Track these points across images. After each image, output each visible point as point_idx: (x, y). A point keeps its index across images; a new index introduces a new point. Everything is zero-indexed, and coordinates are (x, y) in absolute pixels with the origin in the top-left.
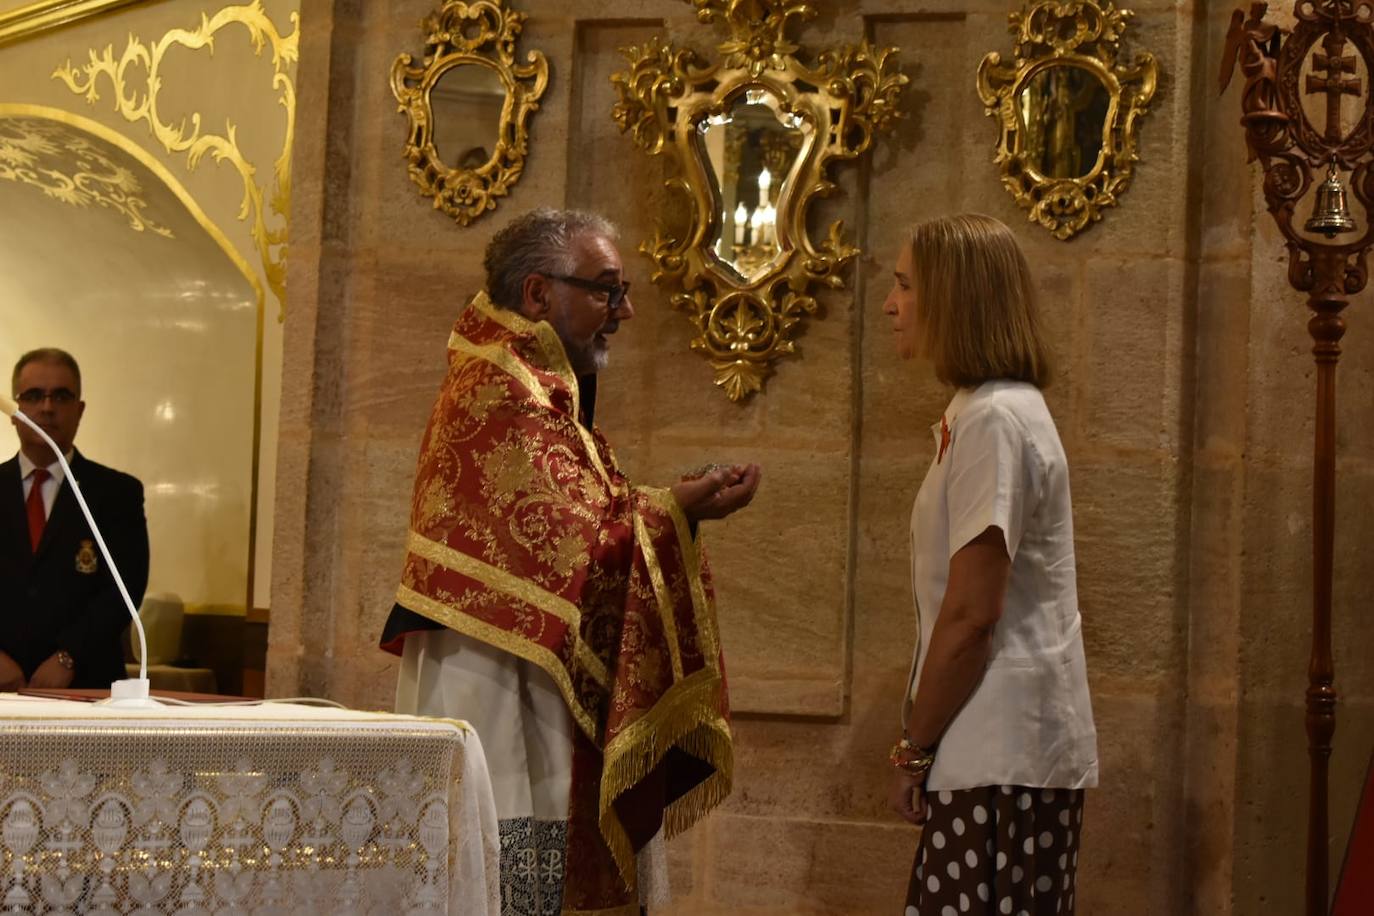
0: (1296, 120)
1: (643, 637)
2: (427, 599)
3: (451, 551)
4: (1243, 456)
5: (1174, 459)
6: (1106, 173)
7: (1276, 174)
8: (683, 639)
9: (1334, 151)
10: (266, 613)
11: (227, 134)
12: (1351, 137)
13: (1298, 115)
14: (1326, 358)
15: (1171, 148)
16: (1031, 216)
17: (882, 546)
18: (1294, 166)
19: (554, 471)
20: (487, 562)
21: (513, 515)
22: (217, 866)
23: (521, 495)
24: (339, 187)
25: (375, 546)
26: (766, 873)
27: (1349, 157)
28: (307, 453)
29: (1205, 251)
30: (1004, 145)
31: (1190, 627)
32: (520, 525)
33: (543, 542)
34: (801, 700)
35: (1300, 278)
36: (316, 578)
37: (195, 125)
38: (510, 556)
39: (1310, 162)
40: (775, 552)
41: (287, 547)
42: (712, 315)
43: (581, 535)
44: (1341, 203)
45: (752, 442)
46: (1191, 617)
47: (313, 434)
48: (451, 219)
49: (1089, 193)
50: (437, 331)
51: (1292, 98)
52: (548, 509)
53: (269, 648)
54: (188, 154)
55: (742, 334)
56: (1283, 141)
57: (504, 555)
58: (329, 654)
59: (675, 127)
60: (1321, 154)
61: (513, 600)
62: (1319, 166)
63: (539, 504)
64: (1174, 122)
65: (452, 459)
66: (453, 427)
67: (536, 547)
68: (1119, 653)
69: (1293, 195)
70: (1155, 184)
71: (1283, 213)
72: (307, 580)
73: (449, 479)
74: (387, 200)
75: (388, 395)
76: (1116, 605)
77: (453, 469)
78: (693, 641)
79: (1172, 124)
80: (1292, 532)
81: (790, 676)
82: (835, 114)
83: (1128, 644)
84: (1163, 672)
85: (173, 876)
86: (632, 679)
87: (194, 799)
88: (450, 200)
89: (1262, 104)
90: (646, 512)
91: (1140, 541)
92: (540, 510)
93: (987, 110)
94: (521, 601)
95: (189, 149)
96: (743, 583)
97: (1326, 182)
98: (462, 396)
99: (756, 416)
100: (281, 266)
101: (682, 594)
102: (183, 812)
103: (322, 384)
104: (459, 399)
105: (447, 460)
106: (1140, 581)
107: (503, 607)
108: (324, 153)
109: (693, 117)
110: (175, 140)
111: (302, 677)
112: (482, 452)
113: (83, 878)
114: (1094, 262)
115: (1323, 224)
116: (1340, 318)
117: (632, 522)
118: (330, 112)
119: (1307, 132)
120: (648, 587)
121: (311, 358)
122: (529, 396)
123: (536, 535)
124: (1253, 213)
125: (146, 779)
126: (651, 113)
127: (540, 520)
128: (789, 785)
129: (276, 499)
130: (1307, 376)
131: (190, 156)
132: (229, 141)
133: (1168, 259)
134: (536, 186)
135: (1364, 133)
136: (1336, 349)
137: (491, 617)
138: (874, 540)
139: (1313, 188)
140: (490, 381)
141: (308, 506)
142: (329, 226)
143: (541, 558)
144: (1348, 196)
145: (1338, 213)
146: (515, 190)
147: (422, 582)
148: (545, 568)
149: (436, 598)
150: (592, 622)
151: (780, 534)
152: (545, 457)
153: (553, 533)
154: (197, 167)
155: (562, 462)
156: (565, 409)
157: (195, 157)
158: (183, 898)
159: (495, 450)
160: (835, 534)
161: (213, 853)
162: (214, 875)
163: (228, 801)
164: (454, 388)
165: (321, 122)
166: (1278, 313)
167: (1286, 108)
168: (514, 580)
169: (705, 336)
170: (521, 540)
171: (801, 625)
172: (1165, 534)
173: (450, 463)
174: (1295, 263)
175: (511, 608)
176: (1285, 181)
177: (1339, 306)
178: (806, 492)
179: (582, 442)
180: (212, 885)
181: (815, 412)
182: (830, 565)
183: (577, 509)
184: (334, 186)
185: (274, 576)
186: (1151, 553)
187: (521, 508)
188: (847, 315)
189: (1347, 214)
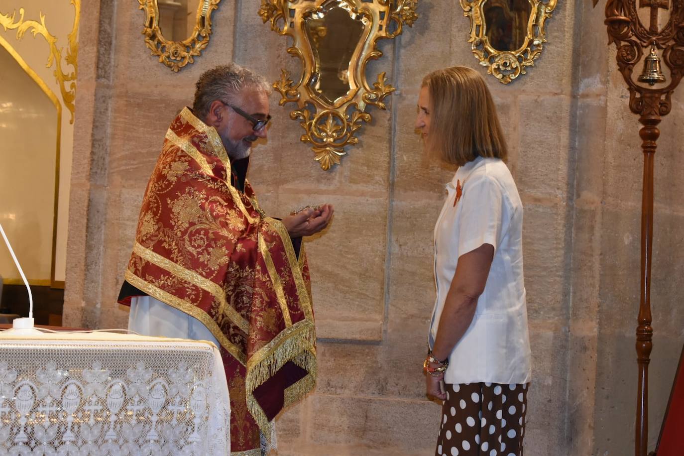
0: (634, 22)
1: (264, 302)
2: (140, 280)
3: (154, 254)
4: (601, 203)
5: (564, 203)
6: (529, 49)
7: (624, 50)
8: (290, 303)
9: (654, 39)
10: (63, 283)
11: (40, 20)
12: (663, 31)
13: (635, 18)
14: (649, 150)
15: (564, 36)
16: (488, 71)
17: (405, 249)
18: (633, 47)
19: (212, 211)
20: (173, 261)
21: (187, 235)
22: (82, 421)
23: (192, 224)
24: (105, 49)
25: (125, 247)
26: (341, 426)
27: (662, 42)
28: (87, 195)
29: (581, 92)
30: (474, 33)
31: (571, 294)
32: (190, 241)
33: (203, 250)
34: (360, 332)
35: (636, 107)
36: (92, 264)
37: (21, 15)
38: (184, 258)
39: (641, 44)
40: (346, 252)
41: (75, 247)
42: (313, 123)
43: (224, 247)
44: (658, 66)
45: (334, 192)
46: (571, 289)
47: (91, 185)
48: (169, 68)
49: (519, 59)
50: (161, 129)
51: (632, 10)
52: (206, 233)
53: (65, 302)
54: (17, 30)
55: (330, 133)
56: (627, 33)
57: (181, 258)
58: (99, 306)
59: (294, 20)
60: (647, 40)
61: (185, 282)
62: (646, 47)
63: (202, 229)
64: (566, 22)
65: (157, 203)
66: (158, 184)
67: (199, 253)
68: (533, 308)
69: (632, 62)
70: (555, 55)
71: (627, 72)
72: (87, 265)
73: (155, 214)
74: (133, 58)
75: (132, 164)
76: (532, 282)
77: (158, 208)
78: (297, 304)
79: (565, 23)
80: (626, 243)
81: (354, 319)
82: (382, 14)
83: (538, 303)
84: (557, 318)
85: (58, 427)
86: (258, 325)
87: (70, 384)
88: (168, 57)
89: (617, 13)
90: (266, 233)
91: (545, 247)
92: (202, 232)
93: (465, 13)
94: (190, 283)
95: (18, 27)
96: (329, 268)
97: (650, 55)
98: (164, 168)
99: (337, 178)
100: (71, 93)
101: (288, 278)
102: (64, 392)
103: (95, 157)
104: (163, 169)
105: (154, 203)
106: (545, 269)
107: (181, 286)
108: (98, 31)
109: (304, 14)
110: (9, 23)
111: (84, 318)
112: (172, 199)
113: (10, 428)
114: (522, 97)
115: (648, 78)
116: (657, 129)
117: (257, 239)
118: (101, 8)
119: (640, 28)
120: (266, 275)
121: (90, 144)
122: (200, 170)
123: (199, 246)
124: (608, 71)
125: (44, 373)
126: (281, 12)
127: (202, 238)
128: (353, 378)
129: (69, 221)
130: (635, 160)
131: (19, 31)
132: (41, 24)
133: (562, 96)
134: (216, 51)
135: (670, 29)
136: (654, 145)
137: (174, 291)
138: (400, 245)
139: (643, 58)
140: (179, 160)
141: (87, 224)
142: (100, 71)
143: (201, 260)
144: (661, 63)
145: (656, 72)
146: (204, 53)
147: (139, 270)
148: (204, 266)
149: (146, 280)
150: (233, 295)
151: (350, 242)
152: (207, 204)
153: (209, 245)
154: (22, 38)
155: (217, 206)
156: (221, 176)
157: (21, 32)
158: (64, 439)
159: (179, 199)
160: (380, 242)
161: (80, 414)
162: (80, 426)
163: (88, 385)
164: (161, 162)
165: (96, 14)
166: (620, 125)
167: (629, 15)
168: (187, 271)
169: (309, 134)
170: (190, 249)
171: (361, 291)
172: (559, 244)
173: (156, 205)
174: (632, 99)
175: (184, 286)
176: (628, 54)
177: (657, 122)
178: (364, 219)
179: (231, 194)
180: (79, 432)
181: (369, 176)
182: (377, 259)
183: (224, 233)
184: (103, 49)
185: (67, 263)
186: (551, 253)
187: (191, 232)
188: (387, 123)
189: (661, 72)
